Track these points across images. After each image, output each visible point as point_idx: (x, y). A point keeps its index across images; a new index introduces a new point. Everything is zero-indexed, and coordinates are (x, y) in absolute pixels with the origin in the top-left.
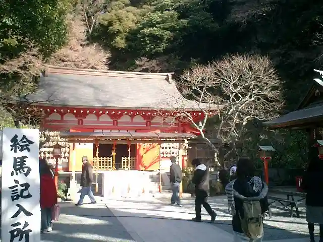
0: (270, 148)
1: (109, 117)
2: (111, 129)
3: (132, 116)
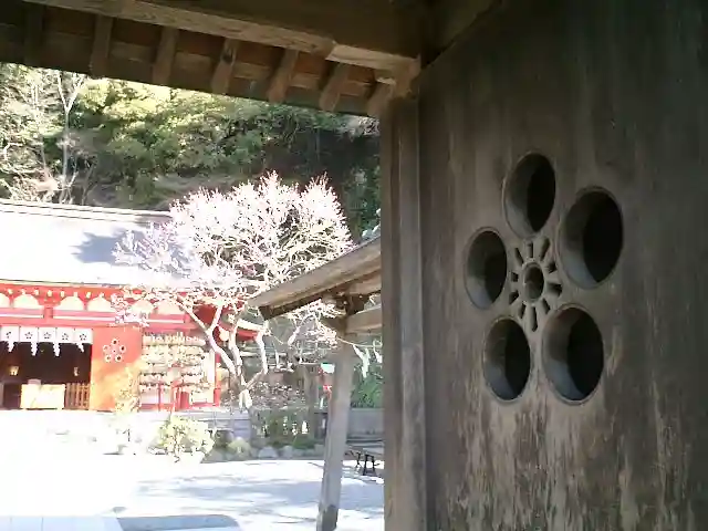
1: (36, 301)
2: (38, 324)
3: (86, 301)
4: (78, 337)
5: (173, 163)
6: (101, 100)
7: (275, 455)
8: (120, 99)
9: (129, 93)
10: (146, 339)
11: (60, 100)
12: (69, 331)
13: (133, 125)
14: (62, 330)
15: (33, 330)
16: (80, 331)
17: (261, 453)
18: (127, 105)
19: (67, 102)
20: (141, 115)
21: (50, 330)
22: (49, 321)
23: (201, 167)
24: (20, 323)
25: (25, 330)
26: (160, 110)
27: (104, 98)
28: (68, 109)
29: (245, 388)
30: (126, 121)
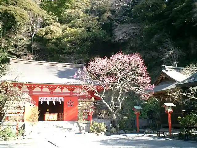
0: (140, 108)
1: (48, 89)
2: (49, 96)
3: (62, 89)
4: (60, 100)
5: (65, 51)
6: (44, 34)
7: (124, 133)
8: (49, 33)
9: (51, 32)
10: (79, 100)
11: (31, 34)
12: (57, 98)
13: (53, 40)
14: (55, 98)
15: (48, 98)
16: (60, 98)
17: (120, 132)
18: (51, 35)
19: (33, 34)
20: (55, 38)
21: (52, 98)
22: (52, 95)
23: (73, 52)
24: (44, 96)
25: (45, 98)
26: (61, 36)
27: (44, 33)
28: (33, 36)
29: (114, 113)
30: (51, 40)
